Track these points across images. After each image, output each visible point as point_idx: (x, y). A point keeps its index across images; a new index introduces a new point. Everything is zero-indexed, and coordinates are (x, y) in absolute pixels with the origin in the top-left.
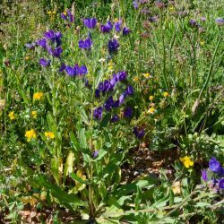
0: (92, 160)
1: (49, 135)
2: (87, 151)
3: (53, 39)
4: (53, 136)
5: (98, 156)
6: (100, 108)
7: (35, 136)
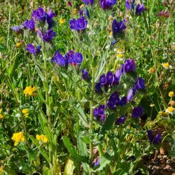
0: (92, 170)
1: (42, 139)
2: (86, 159)
3: (43, 19)
4: (45, 140)
5: (99, 166)
6: (102, 107)
7: (23, 139)
